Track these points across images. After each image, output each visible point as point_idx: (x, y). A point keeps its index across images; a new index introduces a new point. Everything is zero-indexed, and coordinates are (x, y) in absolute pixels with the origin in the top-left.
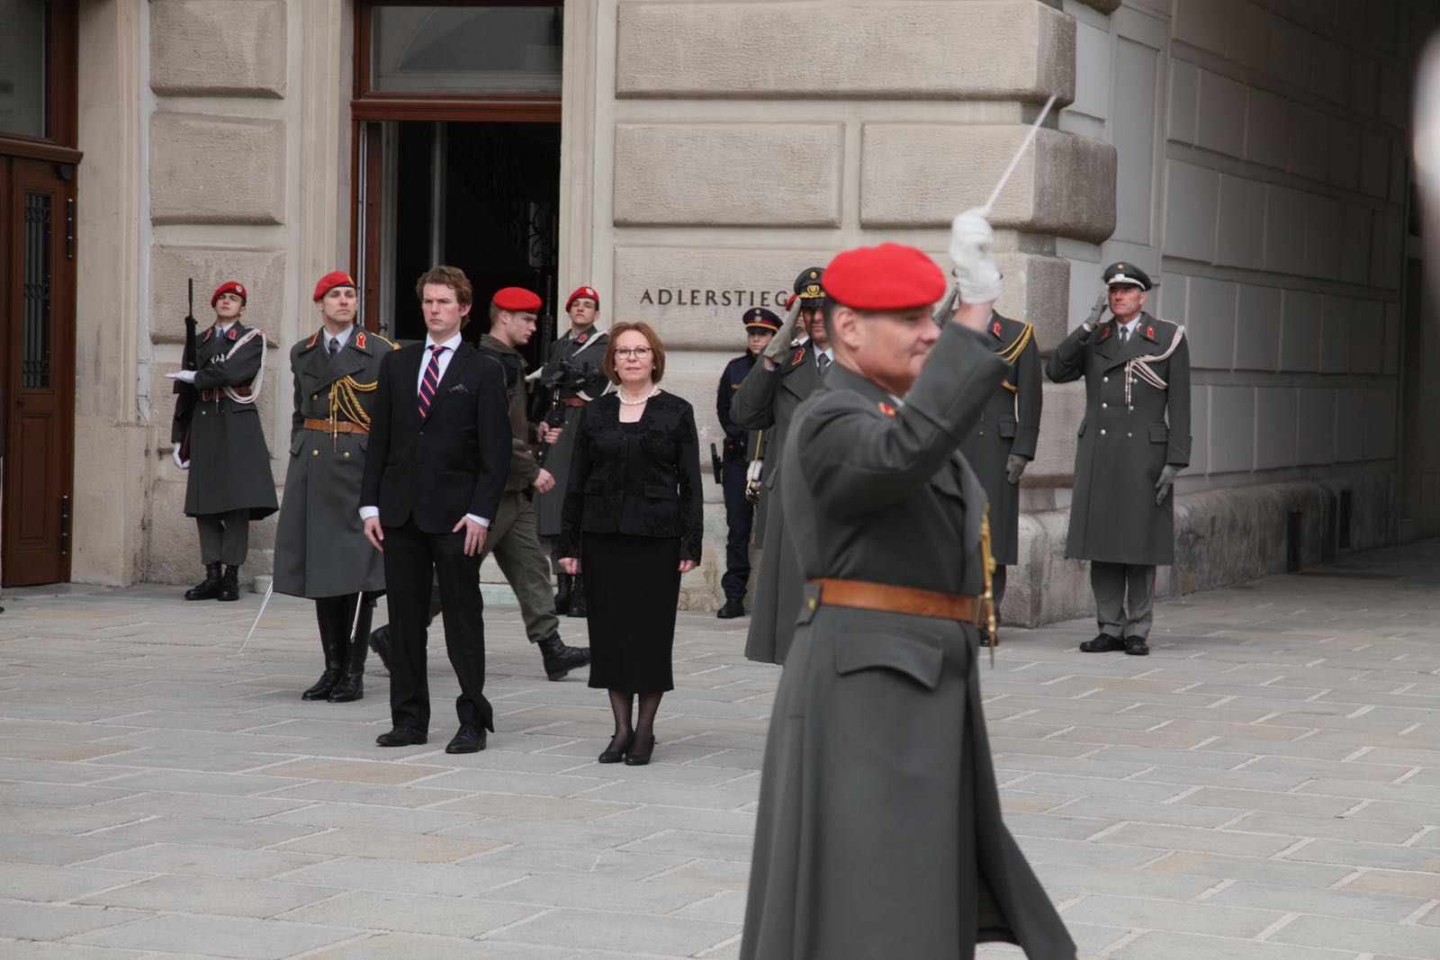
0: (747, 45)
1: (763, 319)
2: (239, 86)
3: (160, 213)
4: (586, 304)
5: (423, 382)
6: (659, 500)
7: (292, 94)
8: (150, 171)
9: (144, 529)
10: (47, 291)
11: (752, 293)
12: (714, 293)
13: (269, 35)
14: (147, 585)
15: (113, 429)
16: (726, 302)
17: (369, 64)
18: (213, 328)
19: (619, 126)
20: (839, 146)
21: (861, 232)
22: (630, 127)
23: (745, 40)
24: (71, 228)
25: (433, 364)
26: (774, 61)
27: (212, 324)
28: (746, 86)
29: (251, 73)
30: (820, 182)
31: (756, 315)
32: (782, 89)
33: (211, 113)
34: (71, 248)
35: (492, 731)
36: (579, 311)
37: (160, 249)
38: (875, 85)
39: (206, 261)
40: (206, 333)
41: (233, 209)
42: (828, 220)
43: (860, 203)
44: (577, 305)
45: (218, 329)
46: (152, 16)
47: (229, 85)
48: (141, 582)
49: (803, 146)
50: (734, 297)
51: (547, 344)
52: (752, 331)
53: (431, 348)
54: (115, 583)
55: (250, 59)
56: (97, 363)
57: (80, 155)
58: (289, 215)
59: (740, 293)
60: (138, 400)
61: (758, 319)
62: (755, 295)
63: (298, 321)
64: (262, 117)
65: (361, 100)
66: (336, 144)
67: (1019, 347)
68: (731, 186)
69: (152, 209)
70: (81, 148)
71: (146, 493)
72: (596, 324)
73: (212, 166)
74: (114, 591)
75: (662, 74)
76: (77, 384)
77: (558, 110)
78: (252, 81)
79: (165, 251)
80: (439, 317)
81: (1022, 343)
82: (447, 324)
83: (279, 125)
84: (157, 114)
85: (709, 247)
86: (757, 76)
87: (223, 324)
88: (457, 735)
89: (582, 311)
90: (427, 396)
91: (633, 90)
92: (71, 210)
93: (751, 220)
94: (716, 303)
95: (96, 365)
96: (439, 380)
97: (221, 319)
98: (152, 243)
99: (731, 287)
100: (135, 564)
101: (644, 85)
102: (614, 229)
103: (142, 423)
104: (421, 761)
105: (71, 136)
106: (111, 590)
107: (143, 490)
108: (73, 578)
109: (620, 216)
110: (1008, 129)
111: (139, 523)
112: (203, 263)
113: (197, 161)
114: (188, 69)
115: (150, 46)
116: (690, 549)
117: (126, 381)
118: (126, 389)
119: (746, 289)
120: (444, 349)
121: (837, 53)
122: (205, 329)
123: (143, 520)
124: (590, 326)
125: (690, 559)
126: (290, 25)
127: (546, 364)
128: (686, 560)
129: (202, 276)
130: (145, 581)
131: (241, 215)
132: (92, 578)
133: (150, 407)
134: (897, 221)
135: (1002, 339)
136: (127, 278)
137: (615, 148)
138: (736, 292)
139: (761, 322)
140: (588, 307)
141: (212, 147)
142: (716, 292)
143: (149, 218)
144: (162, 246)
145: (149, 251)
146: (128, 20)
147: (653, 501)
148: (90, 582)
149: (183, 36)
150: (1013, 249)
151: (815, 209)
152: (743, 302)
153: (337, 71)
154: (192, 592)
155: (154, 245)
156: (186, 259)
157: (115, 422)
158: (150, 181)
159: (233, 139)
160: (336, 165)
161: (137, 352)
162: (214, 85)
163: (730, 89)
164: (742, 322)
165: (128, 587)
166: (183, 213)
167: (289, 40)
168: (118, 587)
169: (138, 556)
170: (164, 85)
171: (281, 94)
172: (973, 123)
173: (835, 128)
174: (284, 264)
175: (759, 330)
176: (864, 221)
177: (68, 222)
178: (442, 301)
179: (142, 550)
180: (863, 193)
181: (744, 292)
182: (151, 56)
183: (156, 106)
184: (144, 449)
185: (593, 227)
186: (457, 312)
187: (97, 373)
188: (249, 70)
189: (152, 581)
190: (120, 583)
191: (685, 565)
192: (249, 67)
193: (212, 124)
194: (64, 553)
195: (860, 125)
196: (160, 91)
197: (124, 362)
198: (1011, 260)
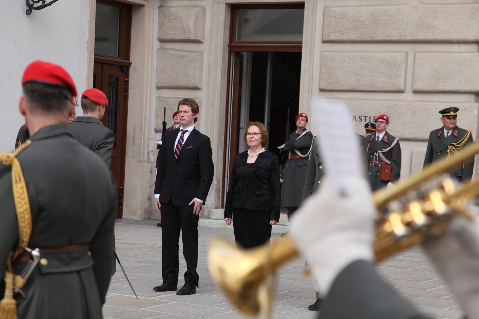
0: (371, 22)
1: (371, 127)
2: (188, 38)
3: (159, 85)
4: (302, 120)
5: (177, 144)
6: (262, 195)
7: (206, 41)
8: (156, 70)
9: (149, 200)
10: (116, 112)
11: (370, 117)
12: (356, 117)
13: (199, 20)
14: (150, 220)
15: (138, 163)
16: (360, 120)
17: (236, 30)
18: (173, 126)
19: (323, 53)
20: (405, 61)
21: (413, 94)
22: (327, 54)
23: (371, 20)
24: (126, 90)
25: (182, 138)
26: (381, 28)
27: (173, 125)
28: (371, 38)
29: (192, 34)
30: (397, 75)
31: (369, 125)
32: (384, 39)
33: (178, 49)
34: (126, 97)
35: (198, 287)
36: (299, 122)
37: (159, 98)
38: (420, 37)
39: (174, 102)
40: (170, 128)
41: (184, 83)
42: (400, 89)
43: (413, 83)
44: (299, 120)
45: (174, 127)
46: (159, 13)
47: (184, 38)
48: (147, 219)
49: (392, 61)
50: (363, 119)
51: (287, 135)
52: (367, 131)
53: (182, 130)
54: (137, 219)
55: (192, 29)
56: (134, 139)
57: (131, 63)
58: (204, 86)
59: (366, 117)
60: (148, 153)
61: (370, 127)
62: (371, 118)
63: (206, 125)
64: (196, 50)
65: (232, 44)
66: (221, 60)
67: (464, 141)
68: (363, 76)
69: (157, 83)
70: (131, 61)
71: (150, 187)
72: (306, 127)
73: (178, 68)
74: (136, 222)
75: (339, 34)
76: (127, 146)
77: (301, 47)
78: (192, 37)
79: (160, 99)
80: (184, 118)
81: (466, 139)
82: (187, 121)
83: (202, 53)
84: (160, 49)
85: (354, 99)
86: (375, 34)
87: (176, 125)
88: (183, 288)
89: (300, 122)
90: (178, 150)
91: (328, 40)
92: (127, 83)
93: (371, 89)
94: (356, 121)
95: (133, 140)
96: (183, 144)
97: (176, 123)
98: (156, 96)
99: (362, 114)
100: (145, 213)
101: (333, 38)
102: (320, 92)
103: (150, 161)
104: (161, 298)
105: (127, 57)
106: (136, 221)
107: (149, 186)
108: (123, 217)
109: (322, 87)
110: (472, 55)
111: (147, 197)
112: (173, 103)
113: (172, 66)
114: (170, 32)
115: (158, 24)
116: (274, 216)
117: (144, 146)
118: (144, 149)
119: (368, 115)
120: (187, 131)
121: (406, 25)
122: (170, 127)
123: (149, 196)
124: (304, 128)
125: (274, 220)
126: (207, 16)
127: (287, 142)
128: (272, 220)
129: (173, 108)
130: (149, 219)
131: (187, 86)
132: (130, 217)
133: (153, 155)
134: (426, 90)
135: (457, 137)
136: (146, 108)
137: (321, 62)
138: (364, 116)
139: (371, 128)
140: (303, 121)
141: (178, 61)
142: (357, 116)
143: (155, 86)
144: (160, 97)
145: (155, 98)
146: (149, 14)
147: (259, 195)
148: (129, 218)
149: (169, 21)
150: (473, 101)
151: (395, 85)
152: (366, 120)
153: (223, 33)
154: (160, 224)
155: (157, 97)
156: (167, 102)
157: (139, 161)
158: (156, 73)
159: (185, 58)
160: (221, 67)
161: (149, 135)
162: (179, 38)
163: (364, 39)
164: (364, 128)
165: (141, 221)
166: (167, 85)
167: (206, 22)
168: (138, 221)
169: (147, 210)
170: (162, 38)
171: (203, 41)
172: (458, 52)
173: (404, 54)
174: (202, 104)
175: (370, 131)
176: (414, 90)
177: (125, 87)
178: (185, 112)
179: (148, 208)
180: (414, 79)
181: (367, 116)
182: (158, 28)
183: (160, 46)
184: (150, 171)
185: (312, 91)
186: (192, 116)
187: (134, 142)
188: (192, 33)
189: (151, 219)
190: (138, 219)
191: (272, 222)
192: (192, 32)
193: (178, 53)
194: (120, 208)
195: (414, 53)
196: (161, 41)
197: (143, 139)
198: (471, 106)
